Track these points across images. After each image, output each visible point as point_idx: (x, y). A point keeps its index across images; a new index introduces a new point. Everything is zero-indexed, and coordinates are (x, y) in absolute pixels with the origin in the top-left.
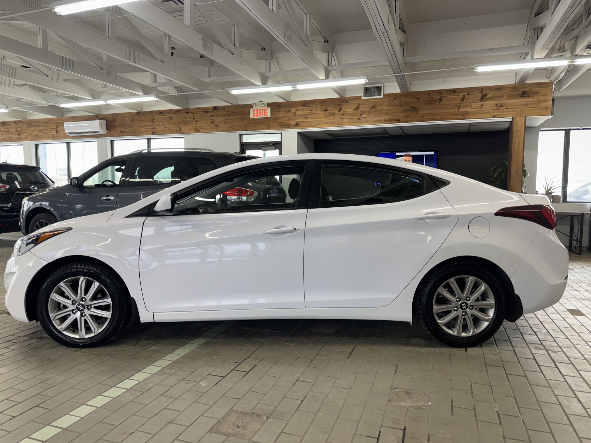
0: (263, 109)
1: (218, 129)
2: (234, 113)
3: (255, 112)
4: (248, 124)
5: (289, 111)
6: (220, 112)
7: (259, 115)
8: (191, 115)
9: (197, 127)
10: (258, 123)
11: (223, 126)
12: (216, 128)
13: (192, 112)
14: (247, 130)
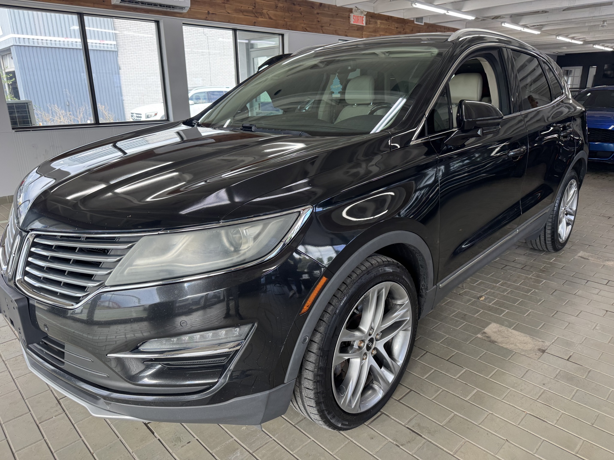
0: (360, 17)
1: (323, 31)
2: (337, 14)
3: (355, 18)
4: (348, 30)
5: (376, 23)
6: (324, 10)
7: (357, 22)
8: (298, 7)
9: (305, 26)
10: (355, 30)
11: (328, 28)
12: (322, 29)
13: (299, 4)
14: (347, 36)
